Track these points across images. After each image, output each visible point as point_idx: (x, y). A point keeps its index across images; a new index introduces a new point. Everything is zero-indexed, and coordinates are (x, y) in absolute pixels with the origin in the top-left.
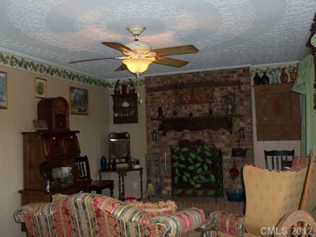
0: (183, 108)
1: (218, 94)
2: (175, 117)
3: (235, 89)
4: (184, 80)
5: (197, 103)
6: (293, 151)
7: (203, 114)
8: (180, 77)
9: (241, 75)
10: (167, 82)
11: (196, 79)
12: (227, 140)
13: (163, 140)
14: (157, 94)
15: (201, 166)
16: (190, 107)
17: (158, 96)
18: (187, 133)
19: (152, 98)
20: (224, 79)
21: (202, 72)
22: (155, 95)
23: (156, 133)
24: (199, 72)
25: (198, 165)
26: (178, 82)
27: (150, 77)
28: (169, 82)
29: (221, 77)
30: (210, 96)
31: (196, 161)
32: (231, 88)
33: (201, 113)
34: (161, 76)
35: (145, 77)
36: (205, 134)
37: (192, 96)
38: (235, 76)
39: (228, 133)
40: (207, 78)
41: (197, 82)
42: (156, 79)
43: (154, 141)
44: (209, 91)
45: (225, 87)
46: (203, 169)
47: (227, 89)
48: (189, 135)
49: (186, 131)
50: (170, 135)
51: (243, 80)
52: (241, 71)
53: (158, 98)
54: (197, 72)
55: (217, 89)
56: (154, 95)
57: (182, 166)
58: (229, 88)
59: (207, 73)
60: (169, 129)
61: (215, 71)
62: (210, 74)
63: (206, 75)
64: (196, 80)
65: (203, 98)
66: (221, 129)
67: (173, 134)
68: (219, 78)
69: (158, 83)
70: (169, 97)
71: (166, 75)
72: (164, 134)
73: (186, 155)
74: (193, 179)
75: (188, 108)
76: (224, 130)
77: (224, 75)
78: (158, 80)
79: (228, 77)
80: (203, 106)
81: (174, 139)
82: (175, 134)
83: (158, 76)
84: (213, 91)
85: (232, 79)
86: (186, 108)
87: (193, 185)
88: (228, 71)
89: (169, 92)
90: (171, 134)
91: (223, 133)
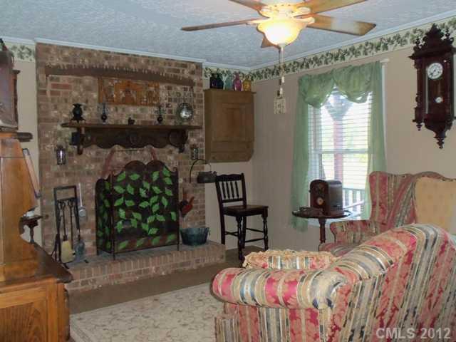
0: (112, 110)
1: (164, 95)
2: (104, 123)
3: (185, 89)
4: (114, 64)
5: (134, 104)
6: (242, 174)
7: (142, 122)
8: (107, 58)
9: (193, 73)
10: (83, 61)
11: (132, 66)
12: (175, 162)
13: (75, 162)
14: (64, 79)
15: (159, 201)
16: (124, 110)
17: (67, 83)
18: (119, 151)
19: (54, 86)
20: (173, 74)
21: (143, 57)
22: (61, 81)
23: (64, 150)
24: (138, 56)
25: (154, 199)
26: (103, 65)
27: (50, 45)
28: (86, 61)
29: (169, 70)
30: (154, 96)
31: (151, 193)
32: (181, 88)
33: (140, 120)
34: (73, 48)
35: (39, 44)
36: (146, 153)
37: (127, 91)
38: (186, 72)
39: (176, 151)
40: (150, 68)
41: (134, 70)
42: (62, 52)
43: (58, 164)
44: (152, 89)
45: (173, 86)
46: (161, 205)
47: (175, 88)
48: (120, 154)
49: (117, 147)
50: (88, 155)
51: (195, 79)
52: (193, 66)
53: (66, 87)
54: (135, 55)
55: (162, 86)
56: (58, 79)
57: (130, 203)
58: (179, 88)
59: (149, 60)
60: (88, 144)
61: (161, 58)
62: (153, 61)
63: (148, 61)
64: (134, 68)
65: (144, 98)
66: (168, 146)
67: (93, 153)
68: (166, 71)
69: (66, 59)
70: (88, 89)
71: (82, 49)
72: (80, 153)
73: (138, 185)
74: (146, 222)
75: (120, 111)
76: (171, 148)
77: (173, 67)
78: (66, 54)
79: (178, 71)
80: (142, 110)
81: (96, 160)
82: (98, 153)
83: (68, 48)
84: (157, 88)
85: (182, 76)
86: (117, 110)
87: (146, 232)
88: (177, 63)
89: (88, 80)
90: (90, 152)
91: (170, 152)
